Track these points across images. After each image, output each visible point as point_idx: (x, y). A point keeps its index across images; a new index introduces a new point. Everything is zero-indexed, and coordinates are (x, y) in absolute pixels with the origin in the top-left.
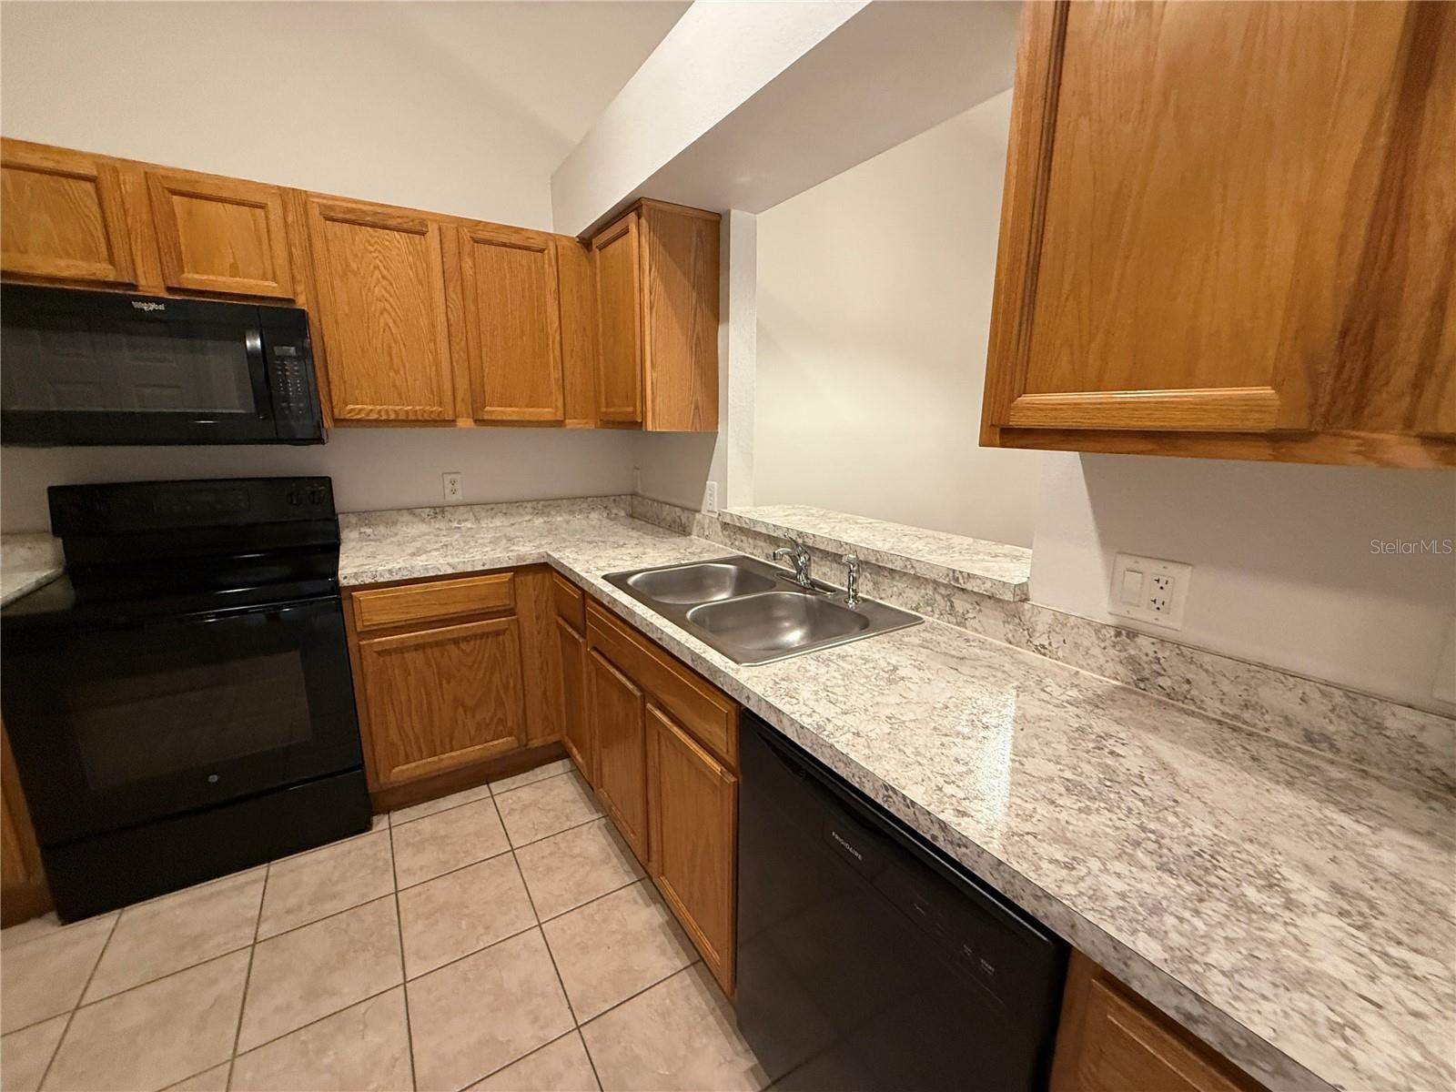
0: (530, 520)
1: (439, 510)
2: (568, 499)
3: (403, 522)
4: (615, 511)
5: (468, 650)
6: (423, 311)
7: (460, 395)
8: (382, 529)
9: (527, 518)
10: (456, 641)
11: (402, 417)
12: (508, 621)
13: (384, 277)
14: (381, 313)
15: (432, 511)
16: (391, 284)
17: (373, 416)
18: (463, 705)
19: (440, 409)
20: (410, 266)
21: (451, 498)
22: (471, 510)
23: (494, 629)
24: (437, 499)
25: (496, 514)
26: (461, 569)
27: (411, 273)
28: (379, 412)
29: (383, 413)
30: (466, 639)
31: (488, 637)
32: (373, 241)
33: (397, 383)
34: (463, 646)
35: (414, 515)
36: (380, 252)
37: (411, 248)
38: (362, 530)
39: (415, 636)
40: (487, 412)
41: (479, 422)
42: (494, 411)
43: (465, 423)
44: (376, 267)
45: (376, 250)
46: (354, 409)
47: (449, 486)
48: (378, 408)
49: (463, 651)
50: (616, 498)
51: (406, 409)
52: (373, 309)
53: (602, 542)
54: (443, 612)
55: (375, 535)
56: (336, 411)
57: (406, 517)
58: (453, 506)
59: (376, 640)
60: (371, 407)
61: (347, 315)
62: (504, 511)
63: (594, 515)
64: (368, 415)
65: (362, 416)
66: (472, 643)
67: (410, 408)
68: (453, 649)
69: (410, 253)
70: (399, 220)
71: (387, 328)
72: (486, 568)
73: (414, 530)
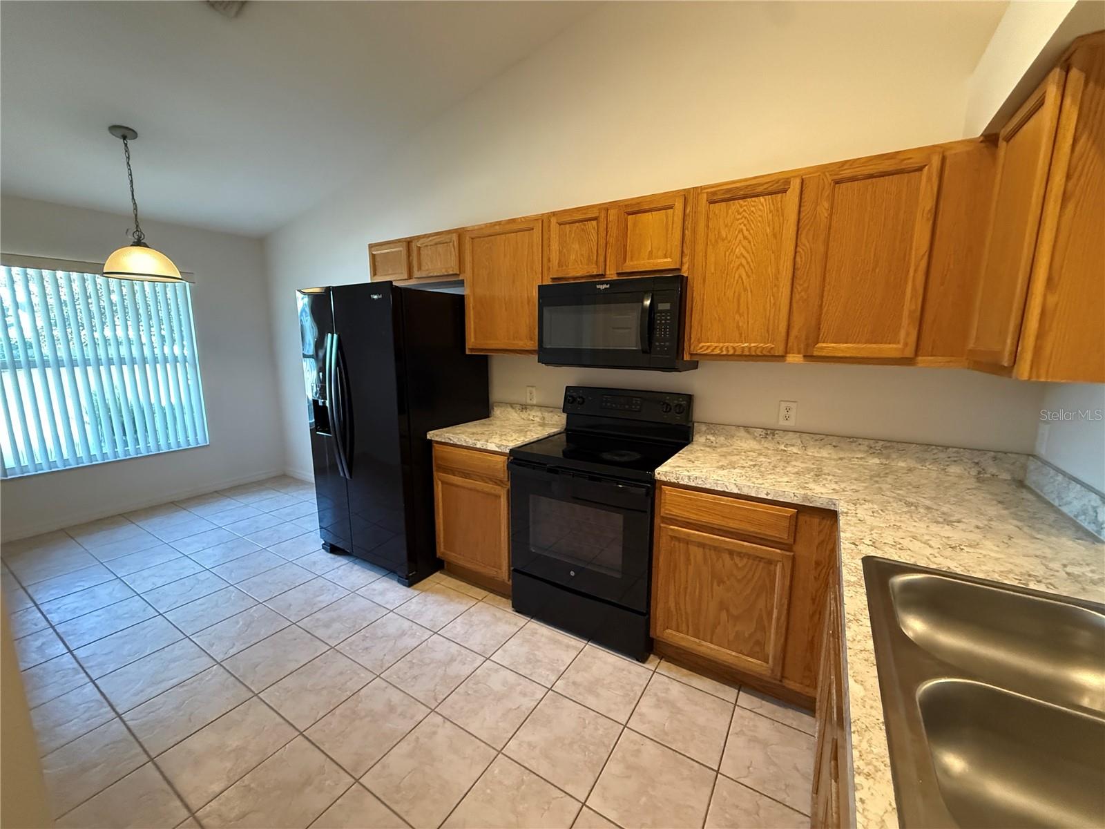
0: (861, 458)
1: (770, 432)
2: (921, 444)
3: (738, 437)
4: (992, 470)
5: (740, 565)
6: (773, 261)
7: (794, 333)
8: (722, 439)
9: (859, 456)
10: (731, 553)
11: (738, 353)
12: (782, 554)
13: (745, 238)
14: (738, 268)
15: (764, 431)
16: (750, 242)
17: (717, 352)
18: (728, 611)
19: (773, 346)
20: (769, 223)
21: (783, 423)
22: (800, 437)
23: (768, 557)
24: (770, 422)
25: (824, 445)
26: (745, 491)
27: (768, 230)
28: (721, 349)
29: (724, 349)
30: (740, 555)
31: (760, 561)
32: (741, 210)
33: (740, 324)
34: (737, 559)
35: (748, 432)
36: (746, 218)
37: (772, 208)
38: (708, 437)
39: (699, 536)
40: (818, 348)
41: (809, 357)
42: (826, 347)
43: (794, 359)
44: (741, 231)
45: (743, 216)
46: (703, 347)
47: (783, 412)
48: (722, 345)
49: (736, 565)
50: (999, 455)
51: (743, 345)
52: (732, 266)
53: (928, 508)
54: (723, 523)
55: (716, 443)
56: (692, 348)
57: (742, 433)
58: (784, 431)
59: (672, 527)
60: (716, 345)
61: (713, 274)
62: (834, 444)
63: (954, 469)
64: (713, 351)
65: (708, 351)
66: (745, 560)
67: (746, 345)
68: (726, 557)
69: (771, 212)
70: (766, 186)
71: (740, 279)
72: (769, 497)
73: (746, 445)
